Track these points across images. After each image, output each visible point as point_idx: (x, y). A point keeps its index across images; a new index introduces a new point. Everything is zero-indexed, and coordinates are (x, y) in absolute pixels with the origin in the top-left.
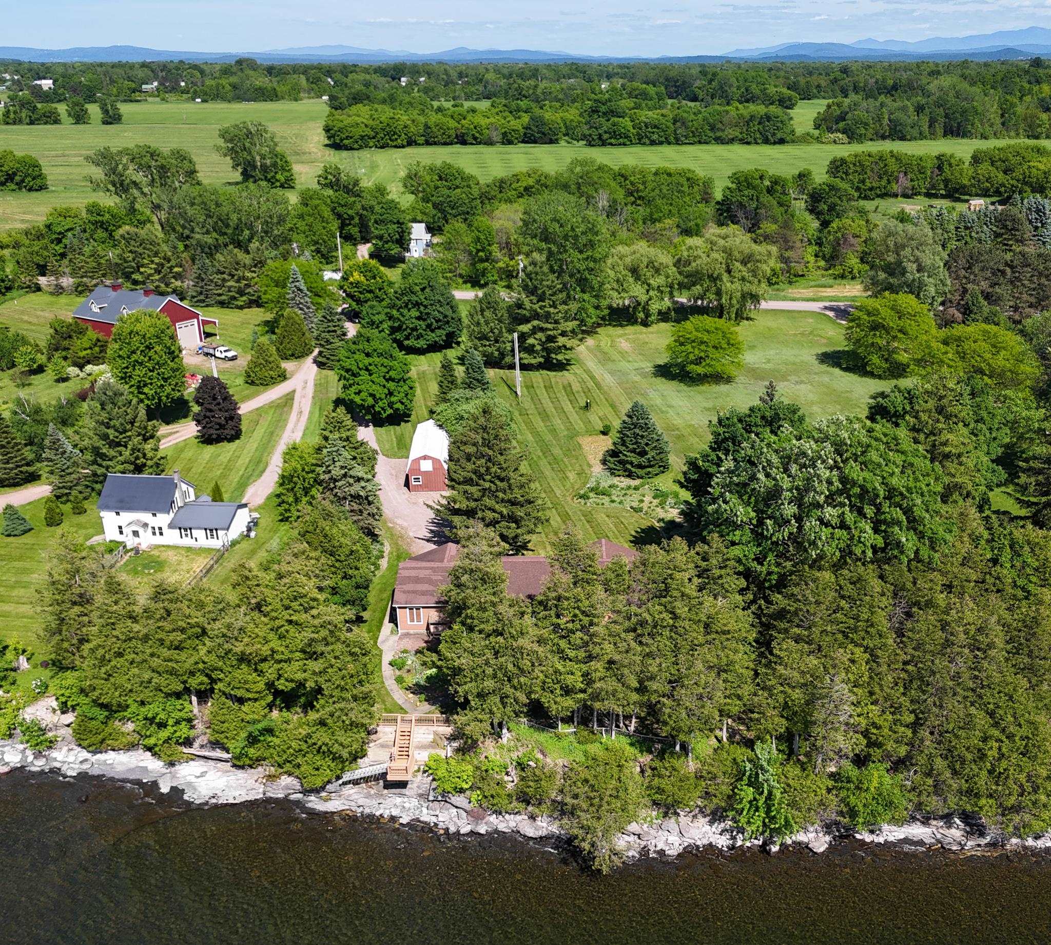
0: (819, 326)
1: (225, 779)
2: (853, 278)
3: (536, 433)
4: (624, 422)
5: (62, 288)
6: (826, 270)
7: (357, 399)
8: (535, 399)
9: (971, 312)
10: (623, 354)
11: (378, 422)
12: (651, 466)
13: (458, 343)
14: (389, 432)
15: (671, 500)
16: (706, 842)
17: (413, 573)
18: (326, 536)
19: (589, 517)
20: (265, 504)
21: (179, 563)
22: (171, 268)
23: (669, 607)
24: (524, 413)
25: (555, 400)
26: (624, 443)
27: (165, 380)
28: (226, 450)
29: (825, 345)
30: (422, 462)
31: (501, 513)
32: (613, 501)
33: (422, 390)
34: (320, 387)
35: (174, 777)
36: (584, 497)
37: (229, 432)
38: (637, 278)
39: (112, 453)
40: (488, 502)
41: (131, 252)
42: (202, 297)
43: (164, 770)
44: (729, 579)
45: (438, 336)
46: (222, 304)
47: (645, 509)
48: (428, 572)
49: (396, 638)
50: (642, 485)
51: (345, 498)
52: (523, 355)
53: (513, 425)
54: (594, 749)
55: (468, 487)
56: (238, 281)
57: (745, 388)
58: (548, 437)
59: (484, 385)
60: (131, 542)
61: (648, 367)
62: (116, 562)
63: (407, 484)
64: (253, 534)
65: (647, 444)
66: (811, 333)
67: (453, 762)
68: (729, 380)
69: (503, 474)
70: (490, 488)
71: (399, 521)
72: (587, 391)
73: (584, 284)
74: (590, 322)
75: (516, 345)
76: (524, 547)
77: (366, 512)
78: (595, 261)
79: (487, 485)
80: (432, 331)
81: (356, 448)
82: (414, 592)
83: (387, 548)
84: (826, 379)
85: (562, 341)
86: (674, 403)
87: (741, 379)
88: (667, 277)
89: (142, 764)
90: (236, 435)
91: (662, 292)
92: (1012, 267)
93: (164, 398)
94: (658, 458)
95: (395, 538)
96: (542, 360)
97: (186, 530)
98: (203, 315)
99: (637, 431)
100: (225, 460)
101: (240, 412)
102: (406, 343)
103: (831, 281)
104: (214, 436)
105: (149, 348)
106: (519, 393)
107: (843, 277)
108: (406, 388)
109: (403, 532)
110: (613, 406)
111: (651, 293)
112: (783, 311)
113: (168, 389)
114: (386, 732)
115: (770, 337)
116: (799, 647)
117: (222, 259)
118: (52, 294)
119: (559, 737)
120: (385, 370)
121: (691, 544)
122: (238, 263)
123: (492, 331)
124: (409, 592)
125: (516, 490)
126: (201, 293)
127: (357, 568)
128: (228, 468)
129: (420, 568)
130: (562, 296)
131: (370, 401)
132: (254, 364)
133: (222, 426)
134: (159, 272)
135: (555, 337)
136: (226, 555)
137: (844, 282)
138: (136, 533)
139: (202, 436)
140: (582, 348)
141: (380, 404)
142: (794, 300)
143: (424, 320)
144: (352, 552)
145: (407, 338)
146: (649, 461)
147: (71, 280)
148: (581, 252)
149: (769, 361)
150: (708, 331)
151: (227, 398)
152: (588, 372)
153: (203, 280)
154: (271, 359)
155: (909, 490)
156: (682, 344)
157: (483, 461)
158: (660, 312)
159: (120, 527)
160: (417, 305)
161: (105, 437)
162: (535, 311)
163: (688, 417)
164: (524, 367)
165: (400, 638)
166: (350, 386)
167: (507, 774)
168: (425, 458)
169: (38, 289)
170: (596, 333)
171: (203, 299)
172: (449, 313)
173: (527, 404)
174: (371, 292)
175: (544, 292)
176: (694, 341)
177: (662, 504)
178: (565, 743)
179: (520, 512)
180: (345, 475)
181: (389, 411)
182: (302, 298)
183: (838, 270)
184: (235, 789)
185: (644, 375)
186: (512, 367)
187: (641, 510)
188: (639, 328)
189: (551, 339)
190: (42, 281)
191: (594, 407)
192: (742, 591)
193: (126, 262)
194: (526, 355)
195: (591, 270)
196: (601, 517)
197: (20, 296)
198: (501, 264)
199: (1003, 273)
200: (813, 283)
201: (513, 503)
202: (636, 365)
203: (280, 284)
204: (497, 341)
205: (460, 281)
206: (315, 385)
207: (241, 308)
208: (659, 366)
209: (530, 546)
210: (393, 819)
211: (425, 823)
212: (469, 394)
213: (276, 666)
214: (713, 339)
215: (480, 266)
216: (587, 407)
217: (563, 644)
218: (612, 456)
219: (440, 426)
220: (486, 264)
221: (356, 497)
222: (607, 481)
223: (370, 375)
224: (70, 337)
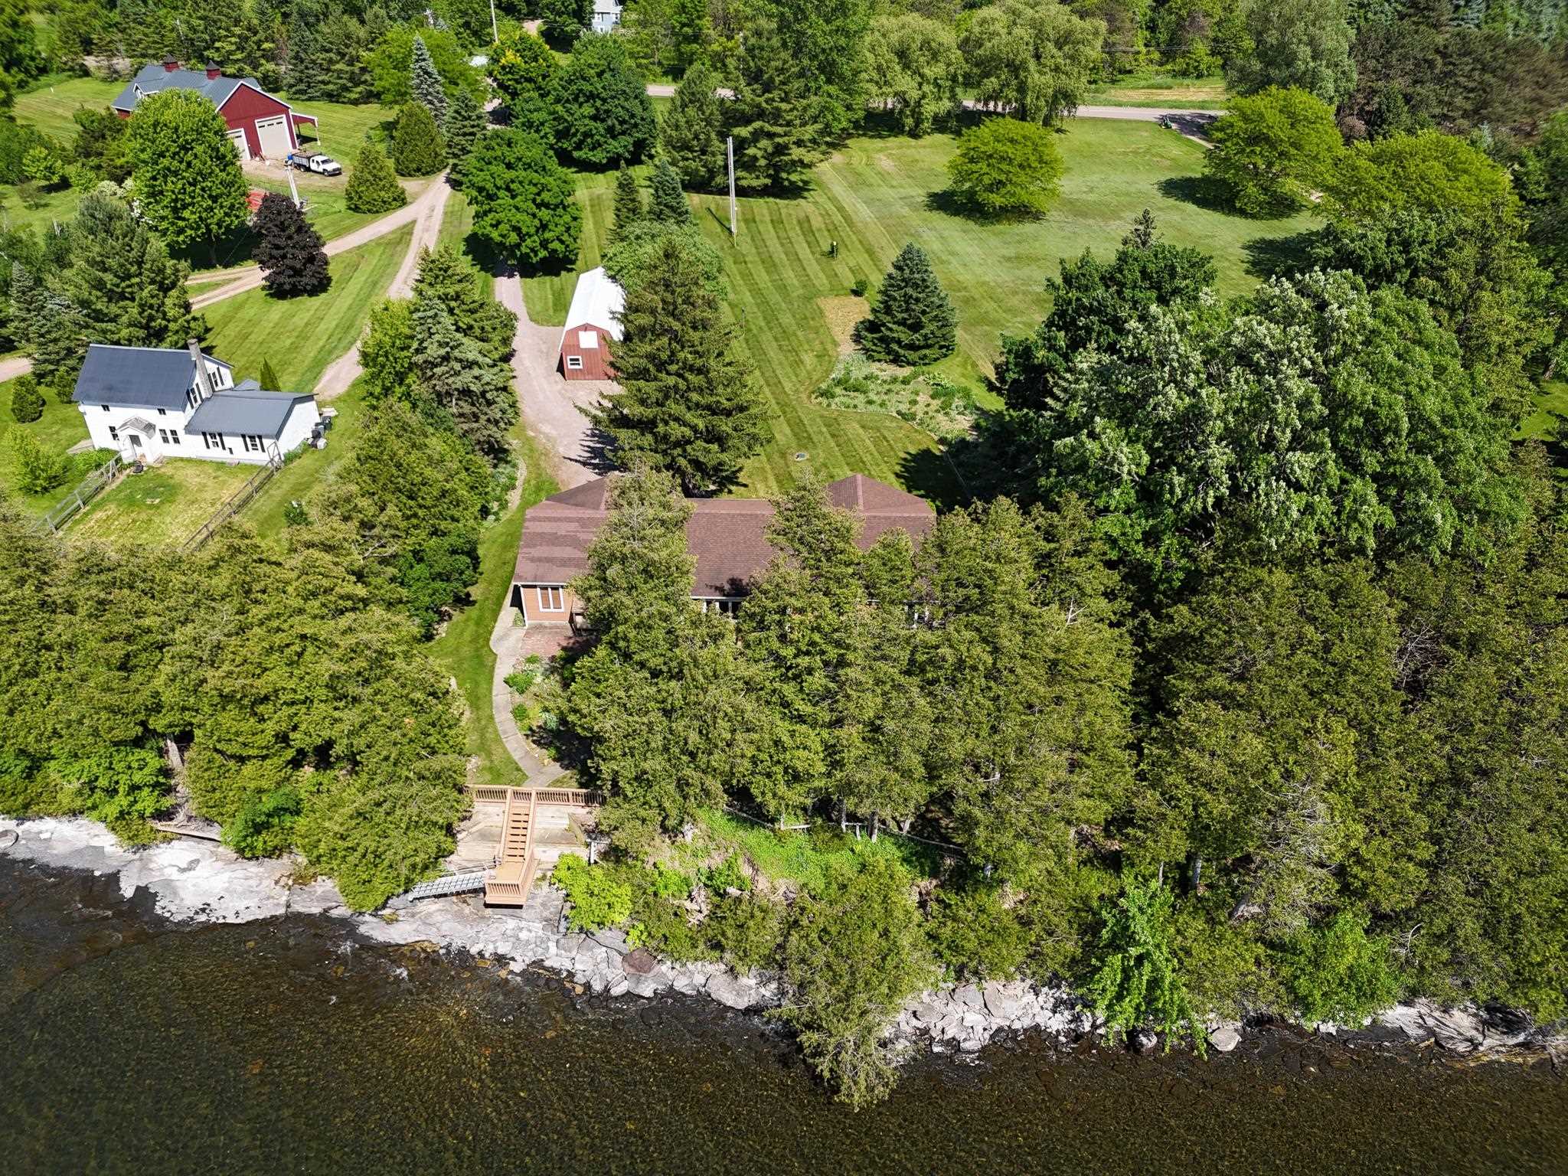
0: (1157, 142)
1: (226, 876)
2: (1199, 76)
3: (756, 292)
4: (890, 276)
5: (116, 72)
6: (1161, 64)
7: (495, 235)
8: (757, 239)
9: (1384, 121)
10: (883, 175)
11: (527, 269)
12: (928, 347)
13: (651, 157)
14: (544, 285)
15: (958, 402)
16: (1027, 1022)
17: (547, 528)
18: (399, 466)
19: (833, 426)
20: (348, 394)
21: (202, 488)
22: (259, 43)
23: (986, 632)
24: (740, 260)
25: (786, 242)
26: (888, 310)
27: (214, 199)
28: (306, 307)
29: (1169, 169)
30: (582, 334)
31: (694, 429)
32: (870, 402)
33: (596, 223)
34: (449, 214)
35: (145, 868)
36: (827, 394)
37: (307, 280)
38: (906, 66)
39: (114, 309)
40: (674, 408)
41: (200, 18)
42: (303, 86)
43: (131, 856)
44: (1091, 574)
45: (619, 146)
46: (332, 97)
47: (920, 415)
48: (573, 526)
49: (520, 632)
50: (915, 376)
51: (449, 394)
52: (741, 174)
53: (723, 279)
54: (841, 861)
55: (642, 383)
56: (351, 63)
57: (1061, 229)
58: (775, 298)
59: (680, 215)
60: (128, 454)
61: (920, 195)
62: (105, 484)
63: (561, 369)
64: (321, 443)
65: (924, 312)
66: (1148, 151)
67: (597, 872)
68: (1037, 216)
69: (699, 362)
70: (676, 387)
71: (546, 428)
72: (832, 229)
73: (830, 71)
74: (836, 128)
75: (731, 159)
76: (732, 479)
77: (483, 418)
78: (847, 34)
79: (671, 381)
80: (614, 137)
81: (473, 312)
82: (548, 560)
83: (522, 474)
84: (1176, 217)
85: (796, 153)
86: (958, 248)
87: (1053, 215)
88: (948, 65)
89: (95, 842)
90: (321, 285)
91: (939, 86)
92: (1444, 56)
93: (214, 227)
94: (938, 333)
95: (535, 454)
96: (768, 181)
97: (213, 436)
98: (296, 109)
99: (910, 291)
100: (302, 324)
101: (325, 250)
102: (576, 154)
103: (1169, 80)
104: (287, 287)
105: (186, 148)
106: (734, 230)
107: (1185, 74)
108: (567, 218)
109: (549, 446)
110: (870, 252)
111: (926, 88)
112: (1105, 120)
113: (219, 213)
114: (489, 814)
115: (1091, 155)
116: (1231, 715)
117: (326, 30)
118: (104, 80)
119: (780, 838)
120: (534, 190)
121: (1025, 509)
122: (348, 37)
123: (696, 137)
124: (540, 560)
125: (720, 390)
126: (301, 81)
127: (454, 519)
128: (303, 336)
129: (559, 520)
130: (797, 85)
131: (513, 238)
132: (358, 180)
133: (298, 273)
134: (243, 49)
135: (786, 147)
136: (277, 475)
137: (1187, 81)
138: (135, 440)
139: (270, 287)
140: (824, 166)
141: (528, 242)
142: (1120, 105)
143: (603, 121)
144: (444, 493)
145: (578, 147)
146: (925, 337)
147: (128, 60)
148: (828, 22)
149: (1091, 190)
150: (1012, 141)
151: (302, 229)
152: (833, 199)
153: (302, 61)
154: (382, 174)
155: (1447, 420)
156: (972, 160)
157: (665, 340)
158: (936, 119)
159: (112, 429)
160: (592, 97)
161: (99, 285)
162: (759, 106)
163: (979, 271)
164: (742, 192)
165: (528, 634)
166: (486, 213)
167: (690, 897)
168: (586, 327)
169: (85, 73)
170: (846, 146)
171: (303, 90)
172: (638, 110)
173: (746, 247)
174: (530, 80)
175: (771, 79)
176: (991, 156)
177: (945, 408)
178: (791, 848)
179: (725, 426)
180: (446, 358)
181: (543, 254)
182: (431, 85)
183: (1180, 64)
184: (243, 895)
185: (914, 207)
186: (724, 191)
187: (913, 417)
188: (904, 140)
189: (780, 150)
190: (90, 62)
191: (843, 254)
192: (1110, 595)
193: (195, 31)
194: (746, 175)
195: (841, 50)
196: (853, 429)
197: (61, 82)
198: (715, 47)
199: (1431, 64)
200: (1143, 83)
201: (713, 410)
202: (903, 192)
203: (401, 65)
204: (703, 152)
205: (658, 70)
206: (445, 213)
207: (355, 103)
208: (935, 195)
209: (742, 478)
210: (501, 960)
211: (551, 970)
212: (657, 226)
213: (287, 711)
214: (1017, 153)
215: (686, 48)
216: (832, 252)
217: (789, 690)
218: (868, 330)
219: (613, 278)
220: (695, 46)
221: (466, 393)
222: (862, 369)
223: (513, 197)
224: (103, 137)
